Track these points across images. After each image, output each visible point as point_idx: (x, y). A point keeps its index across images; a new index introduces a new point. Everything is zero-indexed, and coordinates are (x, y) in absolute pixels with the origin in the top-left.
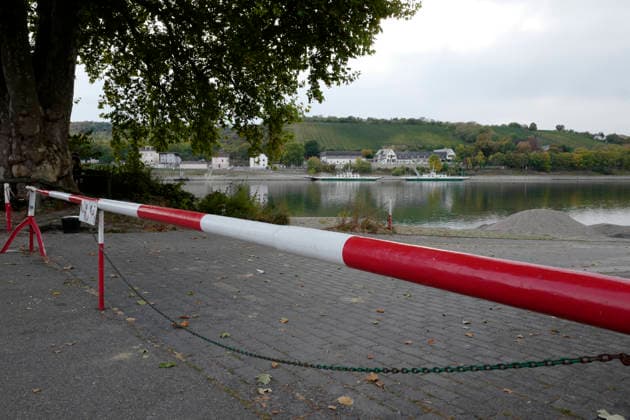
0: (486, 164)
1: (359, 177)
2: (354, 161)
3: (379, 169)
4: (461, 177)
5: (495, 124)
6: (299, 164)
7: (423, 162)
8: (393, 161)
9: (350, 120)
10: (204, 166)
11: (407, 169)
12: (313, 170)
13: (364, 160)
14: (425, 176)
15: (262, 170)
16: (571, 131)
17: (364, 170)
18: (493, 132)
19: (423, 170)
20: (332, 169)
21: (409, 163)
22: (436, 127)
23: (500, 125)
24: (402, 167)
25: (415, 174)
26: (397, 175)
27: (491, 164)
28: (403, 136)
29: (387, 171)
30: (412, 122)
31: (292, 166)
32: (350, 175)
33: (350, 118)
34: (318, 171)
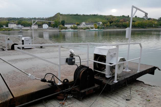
0: (110, 26)
1: (73, 30)
2: (72, 26)
3: (80, 28)
4: (102, 30)
5: (118, 16)
6: (57, 27)
7: (93, 26)
8: (84, 25)
9: (77, 15)
10: (29, 28)
11: (88, 28)
12: (60, 29)
13: (76, 25)
14: (92, 30)
15: (46, 29)
16: (139, 17)
17: (75, 28)
18: (116, 18)
19: (92, 28)
20: (66, 28)
21: (89, 26)
22: (101, 17)
23: (119, 16)
24: (86, 27)
25: (90, 29)
26: (85, 29)
27: (112, 26)
28: (91, 19)
29: (82, 29)
30: (94, 15)
31: (55, 28)
32: (70, 30)
33: (77, 14)
34: (62, 29)
